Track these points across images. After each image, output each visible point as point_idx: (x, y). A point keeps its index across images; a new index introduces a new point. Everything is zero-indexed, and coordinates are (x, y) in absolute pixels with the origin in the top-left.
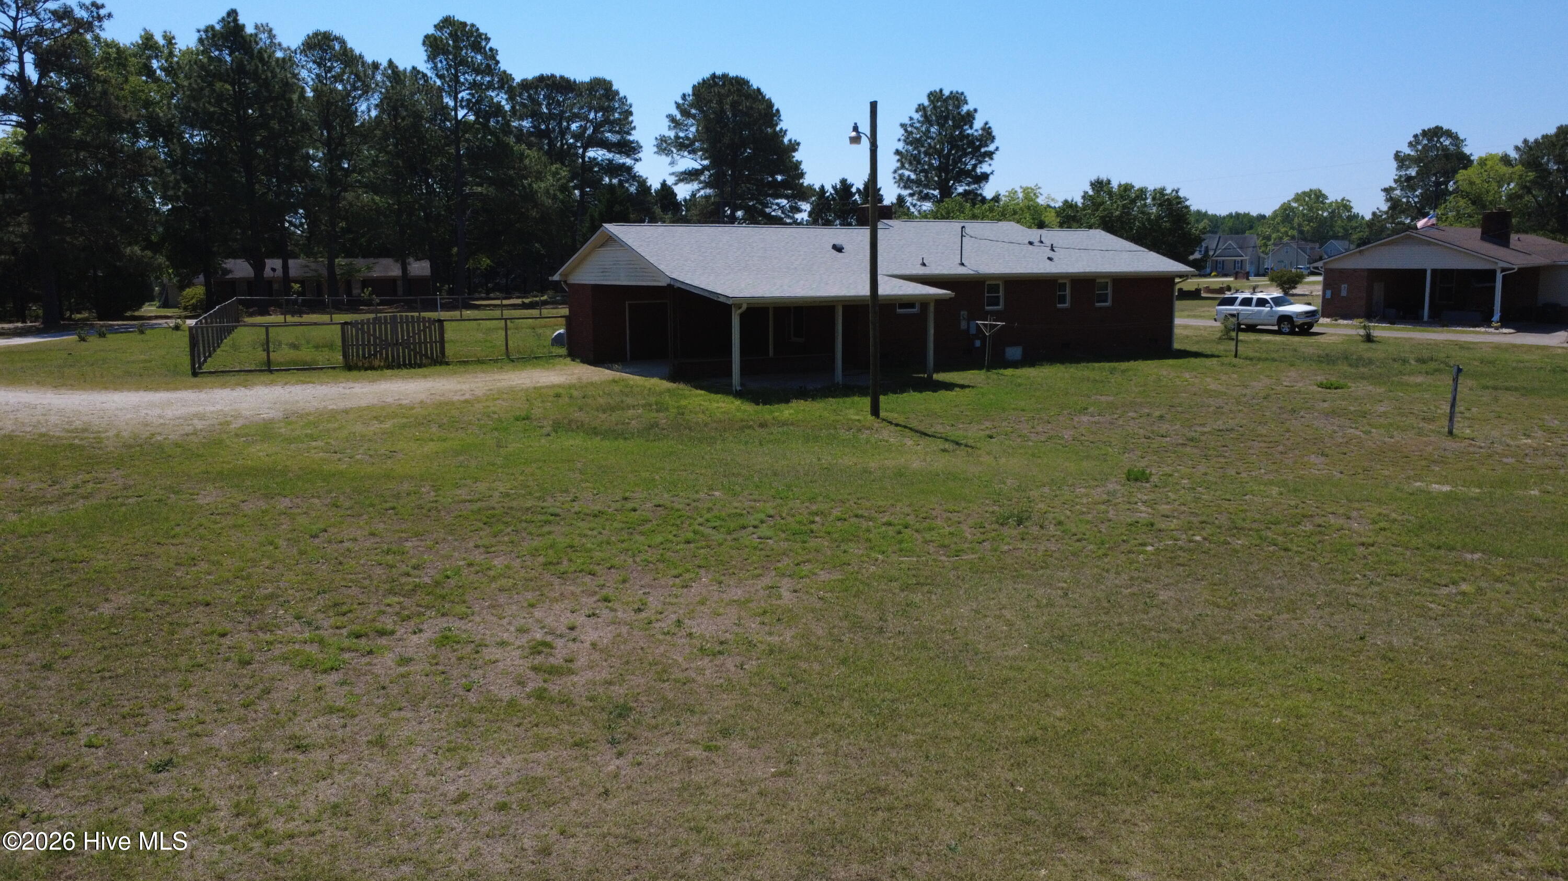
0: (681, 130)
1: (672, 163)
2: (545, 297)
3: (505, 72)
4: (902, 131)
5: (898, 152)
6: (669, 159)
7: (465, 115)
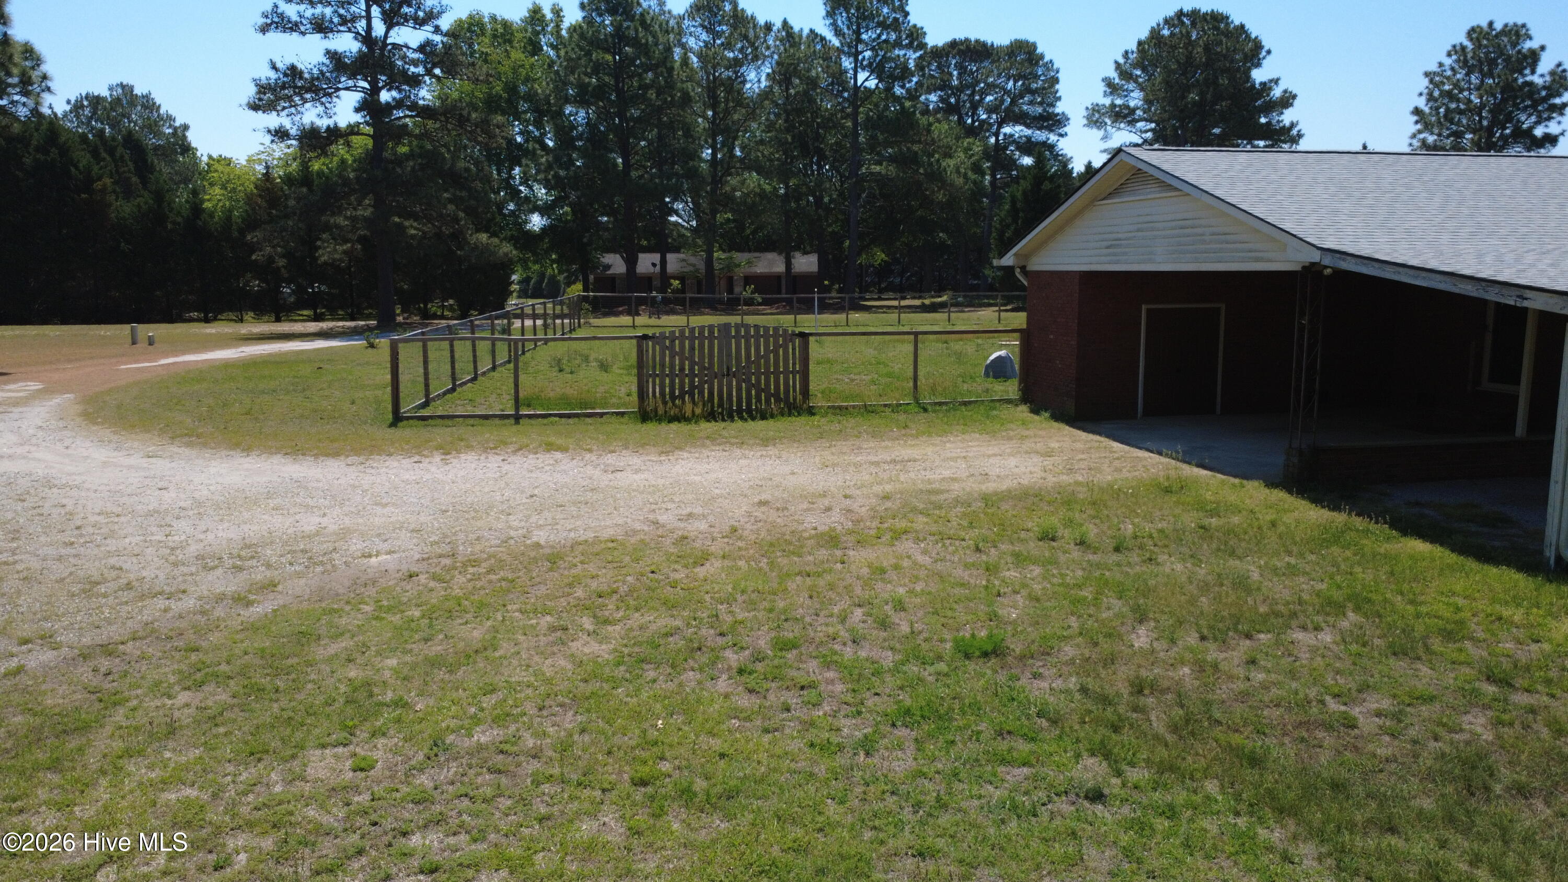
0: (1119, 96)
1: (1105, 138)
2: (944, 298)
3: (915, 26)
4: (1426, 82)
5: (1417, 111)
6: (1101, 133)
7: (866, 80)
